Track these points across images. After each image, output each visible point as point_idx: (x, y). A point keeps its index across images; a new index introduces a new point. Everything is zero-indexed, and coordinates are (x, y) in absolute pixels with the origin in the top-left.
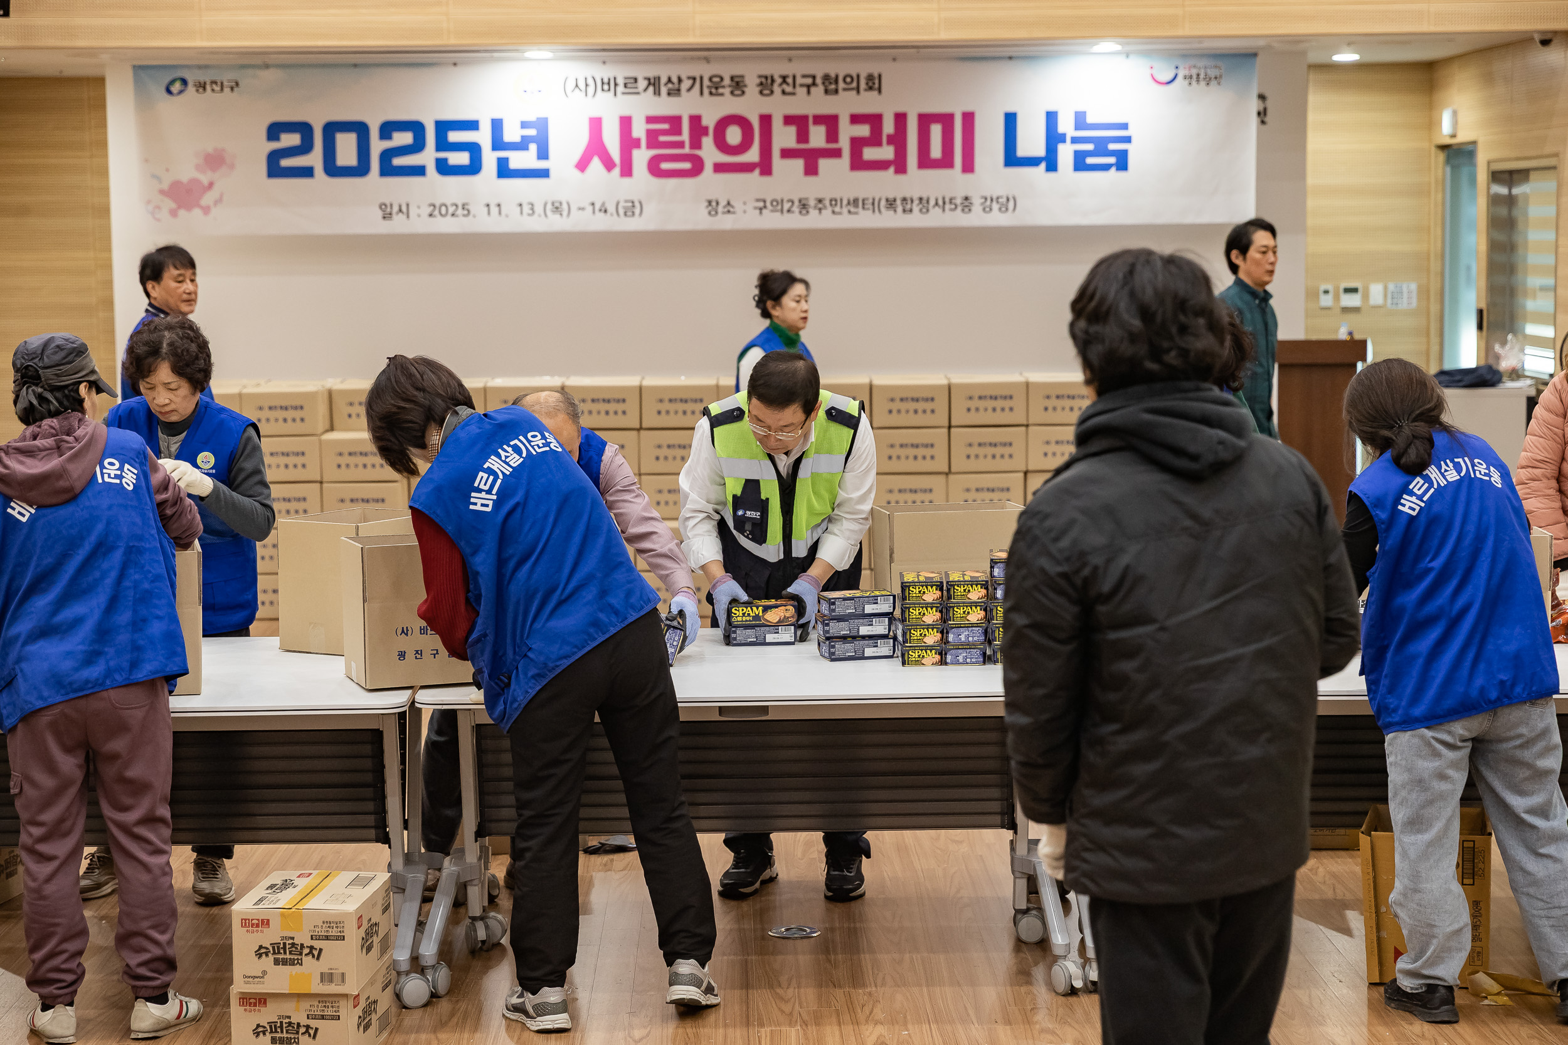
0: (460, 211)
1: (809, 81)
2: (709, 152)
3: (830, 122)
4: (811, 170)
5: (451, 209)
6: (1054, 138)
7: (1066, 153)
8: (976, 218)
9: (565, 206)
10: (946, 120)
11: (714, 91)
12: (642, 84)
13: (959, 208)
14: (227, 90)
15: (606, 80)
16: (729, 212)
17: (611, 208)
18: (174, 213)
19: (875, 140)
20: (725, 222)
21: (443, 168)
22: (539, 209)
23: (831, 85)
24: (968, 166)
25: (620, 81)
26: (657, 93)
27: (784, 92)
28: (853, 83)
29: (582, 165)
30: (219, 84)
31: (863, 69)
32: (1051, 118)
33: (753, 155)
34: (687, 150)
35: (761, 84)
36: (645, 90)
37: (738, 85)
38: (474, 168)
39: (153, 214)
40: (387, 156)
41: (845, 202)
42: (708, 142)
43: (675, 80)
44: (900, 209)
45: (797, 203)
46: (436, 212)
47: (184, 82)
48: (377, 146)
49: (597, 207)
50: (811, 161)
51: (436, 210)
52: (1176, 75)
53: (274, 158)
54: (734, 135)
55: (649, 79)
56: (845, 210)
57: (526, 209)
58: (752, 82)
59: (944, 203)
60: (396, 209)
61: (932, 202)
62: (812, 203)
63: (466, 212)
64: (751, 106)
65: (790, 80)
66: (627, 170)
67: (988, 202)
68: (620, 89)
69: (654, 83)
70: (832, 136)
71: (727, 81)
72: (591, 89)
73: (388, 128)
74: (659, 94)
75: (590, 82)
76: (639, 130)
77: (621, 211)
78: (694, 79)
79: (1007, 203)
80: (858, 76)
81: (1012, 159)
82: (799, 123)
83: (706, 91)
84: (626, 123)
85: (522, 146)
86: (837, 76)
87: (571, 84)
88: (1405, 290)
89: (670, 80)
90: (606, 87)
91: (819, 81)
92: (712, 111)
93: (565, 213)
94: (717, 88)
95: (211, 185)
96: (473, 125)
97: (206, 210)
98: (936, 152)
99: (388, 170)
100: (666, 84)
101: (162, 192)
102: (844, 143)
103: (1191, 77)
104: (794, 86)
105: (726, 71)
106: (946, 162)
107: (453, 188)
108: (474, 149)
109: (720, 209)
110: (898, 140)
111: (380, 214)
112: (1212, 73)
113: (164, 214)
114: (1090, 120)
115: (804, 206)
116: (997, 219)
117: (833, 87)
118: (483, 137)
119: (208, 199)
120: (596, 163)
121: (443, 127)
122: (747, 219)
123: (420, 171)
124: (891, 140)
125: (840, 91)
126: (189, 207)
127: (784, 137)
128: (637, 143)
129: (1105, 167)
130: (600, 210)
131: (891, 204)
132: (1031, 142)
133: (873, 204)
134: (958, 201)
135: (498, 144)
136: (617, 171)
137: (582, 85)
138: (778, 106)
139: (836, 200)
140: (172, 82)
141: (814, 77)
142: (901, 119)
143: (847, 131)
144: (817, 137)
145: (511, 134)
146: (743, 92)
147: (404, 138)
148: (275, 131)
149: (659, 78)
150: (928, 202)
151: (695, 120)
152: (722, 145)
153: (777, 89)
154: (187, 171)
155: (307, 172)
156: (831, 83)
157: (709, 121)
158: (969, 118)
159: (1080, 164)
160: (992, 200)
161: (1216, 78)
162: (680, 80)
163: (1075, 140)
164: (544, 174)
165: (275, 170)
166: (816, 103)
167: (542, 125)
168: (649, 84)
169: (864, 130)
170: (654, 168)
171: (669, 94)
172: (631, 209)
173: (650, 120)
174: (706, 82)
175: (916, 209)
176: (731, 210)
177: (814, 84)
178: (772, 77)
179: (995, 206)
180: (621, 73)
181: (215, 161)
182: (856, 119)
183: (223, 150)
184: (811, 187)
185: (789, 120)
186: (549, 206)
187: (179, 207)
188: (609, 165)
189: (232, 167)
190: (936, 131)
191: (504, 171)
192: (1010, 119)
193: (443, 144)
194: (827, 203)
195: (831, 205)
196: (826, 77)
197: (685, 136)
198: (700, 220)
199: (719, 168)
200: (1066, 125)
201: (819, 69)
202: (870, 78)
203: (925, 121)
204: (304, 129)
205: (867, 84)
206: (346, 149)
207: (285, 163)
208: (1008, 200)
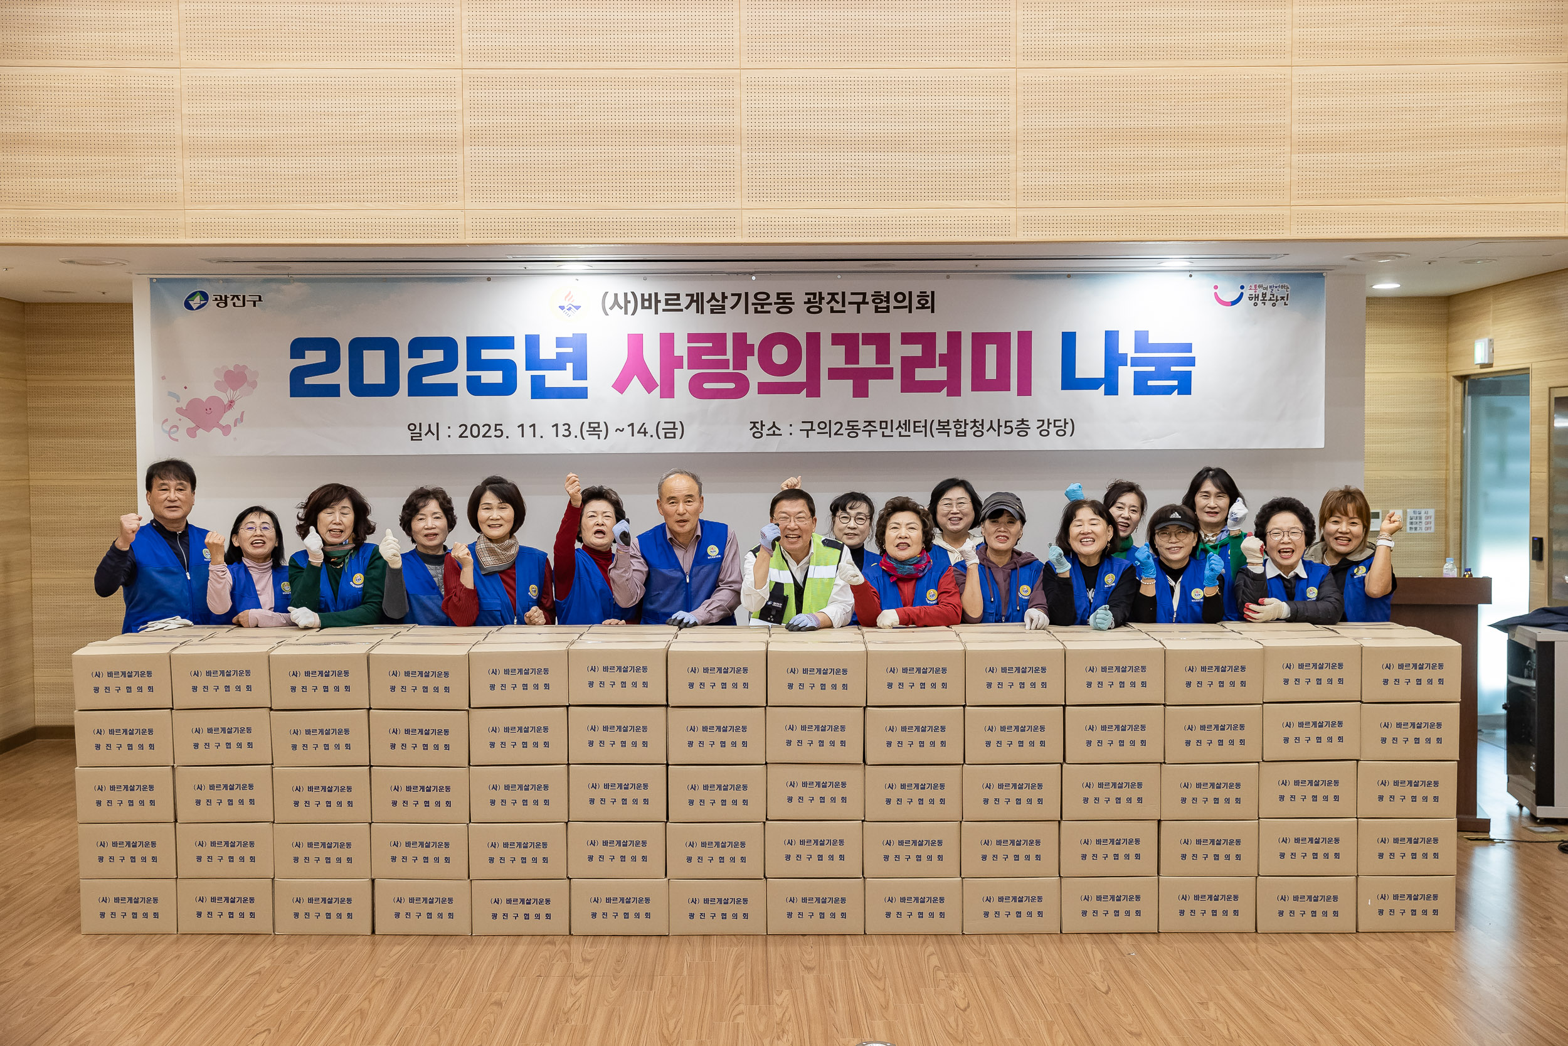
0: (492, 433)
1: (859, 298)
2: (755, 373)
3: (881, 342)
4: (861, 391)
5: (483, 430)
6: (1113, 359)
7: (1126, 376)
8: (1033, 442)
9: (603, 427)
10: (1002, 340)
11: (759, 309)
12: (684, 301)
13: (1015, 431)
14: (249, 304)
15: (646, 297)
16: (774, 434)
17: (651, 430)
18: (192, 433)
19: (927, 361)
20: (770, 445)
21: (476, 387)
22: (575, 430)
23: (882, 304)
24: (1025, 389)
25: (662, 297)
26: (700, 310)
27: (832, 311)
28: (904, 301)
29: (621, 385)
30: (241, 298)
31: (915, 285)
32: (1111, 338)
33: (800, 375)
34: (731, 370)
35: (809, 301)
36: (687, 308)
37: (785, 302)
38: (507, 387)
39: (169, 433)
40: (416, 374)
41: (896, 425)
42: (753, 361)
43: (719, 297)
44: (953, 432)
45: (845, 426)
46: (468, 433)
47: (205, 296)
48: (406, 364)
49: (636, 429)
50: (861, 382)
51: (468, 430)
52: (1242, 294)
53: (297, 376)
54: (780, 355)
55: (692, 295)
56: (896, 433)
57: (562, 430)
58: (799, 301)
59: (997, 427)
60: (425, 429)
61: (987, 426)
62: (861, 425)
63: (499, 433)
64: (798, 324)
65: (839, 298)
66: (668, 391)
67: (1045, 427)
68: (662, 306)
69: (696, 300)
70: (883, 355)
71: (773, 299)
72: (631, 307)
73: (417, 346)
74: (702, 313)
75: (630, 297)
76: (681, 348)
77: (662, 433)
78: (739, 295)
79: (1064, 427)
80: (910, 293)
81: (1070, 381)
82: (848, 342)
83: (751, 308)
84: (667, 340)
85: (557, 364)
86: (888, 293)
87: (610, 301)
88: (1423, 515)
89: (713, 297)
90: (647, 304)
91: (869, 299)
92: (757, 329)
93: (603, 435)
94: (762, 306)
95: (232, 402)
96: (507, 343)
97: (226, 430)
98: (991, 373)
99: (417, 389)
100: (708, 302)
101: (179, 410)
102: (895, 363)
103: (1257, 297)
104: (843, 305)
105: (773, 287)
106: (1001, 384)
107: (485, 408)
108: (508, 368)
109: (765, 431)
110: (952, 360)
111: (409, 434)
112: (1279, 293)
113: (182, 434)
114: (1152, 340)
115: (853, 429)
116: (1054, 443)
117: (884, 304)
118: (517, 355)
119: (227, 419)
120: (636, 383)
121: (476, 344)
122: (793, 442)
123: (450, 390)
124: (944, 360)
125: (891, 308)
126: (208, 428)
127: (832, 356)
128: (678, 362)
129: (1168, 391)
130: (639, 432)
131: (944, 427)
132: (1091, 363)
133: (925, 427)
134: (1014, 424)
135: (533, 362)
136: (658, 390)
137: (622, 302)
138: (827, 324)
139: (886, 422)
140: (193, 295)
141: (864, 294)
142: (954, 338)
143: (898, 351)
144: (867, 357)
145: (548, 351)
146: (791, 310)
147: (434, 356)
148: (299, 347)
149: (702, 294)
150: (982, 425)
151: (740, 338)
152: (767, 364)
153: (824, 305)
154: (205, 389)
155: (333, 391)
156: (882, 301)
157: (755, 339)
158: (1025, 338)
159: (1141, 387)
160: (1049, 423)
161: (1282, 298)
162: (724, 297)
163: (1135, 362)
164: (582, 393)
165: (299, 386)
166: (866, 322)
167: (579, 343)
168: (692, 301)
169: (916, 350)
170: (697, 389)
171: (712, 311)
172: (672, 430)
173: (692, 338)
174: (751, 300)
175: (970, 432)
176: (777, 432)
177: (864, 302)
178: (820, 293)
179: (1052, 430)
180: (662, 288)
181: (236, 378)
182: (907, 339)
183: (245, 367)
184: (861, 410)
185: (837, 339)
186: (586, 427)
187: (198, 427)
188: (649, 385)
189: (254, 385)
190: (991, 351)
191: (539, 390)
192: (1069, 340)
193: (475, 363)
194: (877, 425)
195: (881, 428)
196: (877, 295)
197: (729, 355)
198: (744, 442)
199: (764, 388)
200: (1126, 346)
201: (870, 286)
202: (923, 295)
203: (981, 340)
204: (330, 345)
205: (919, 302)
206: (374, 368)
207: (309, 381)
208: (1066, 423)
